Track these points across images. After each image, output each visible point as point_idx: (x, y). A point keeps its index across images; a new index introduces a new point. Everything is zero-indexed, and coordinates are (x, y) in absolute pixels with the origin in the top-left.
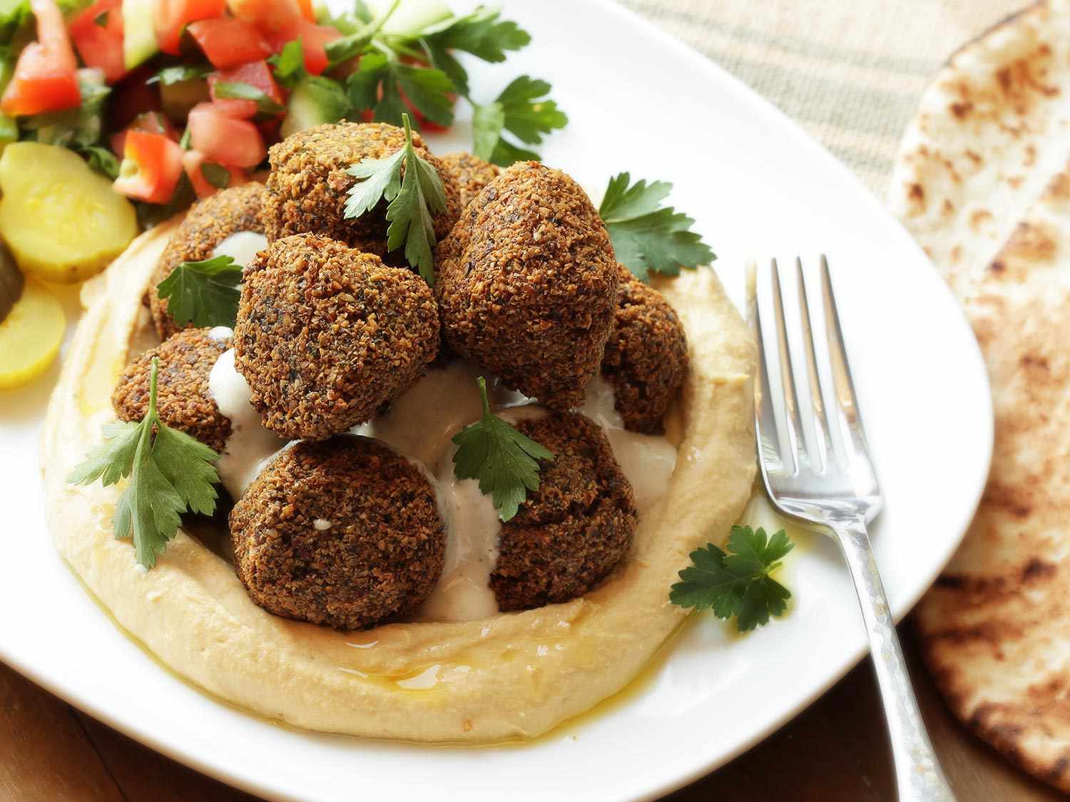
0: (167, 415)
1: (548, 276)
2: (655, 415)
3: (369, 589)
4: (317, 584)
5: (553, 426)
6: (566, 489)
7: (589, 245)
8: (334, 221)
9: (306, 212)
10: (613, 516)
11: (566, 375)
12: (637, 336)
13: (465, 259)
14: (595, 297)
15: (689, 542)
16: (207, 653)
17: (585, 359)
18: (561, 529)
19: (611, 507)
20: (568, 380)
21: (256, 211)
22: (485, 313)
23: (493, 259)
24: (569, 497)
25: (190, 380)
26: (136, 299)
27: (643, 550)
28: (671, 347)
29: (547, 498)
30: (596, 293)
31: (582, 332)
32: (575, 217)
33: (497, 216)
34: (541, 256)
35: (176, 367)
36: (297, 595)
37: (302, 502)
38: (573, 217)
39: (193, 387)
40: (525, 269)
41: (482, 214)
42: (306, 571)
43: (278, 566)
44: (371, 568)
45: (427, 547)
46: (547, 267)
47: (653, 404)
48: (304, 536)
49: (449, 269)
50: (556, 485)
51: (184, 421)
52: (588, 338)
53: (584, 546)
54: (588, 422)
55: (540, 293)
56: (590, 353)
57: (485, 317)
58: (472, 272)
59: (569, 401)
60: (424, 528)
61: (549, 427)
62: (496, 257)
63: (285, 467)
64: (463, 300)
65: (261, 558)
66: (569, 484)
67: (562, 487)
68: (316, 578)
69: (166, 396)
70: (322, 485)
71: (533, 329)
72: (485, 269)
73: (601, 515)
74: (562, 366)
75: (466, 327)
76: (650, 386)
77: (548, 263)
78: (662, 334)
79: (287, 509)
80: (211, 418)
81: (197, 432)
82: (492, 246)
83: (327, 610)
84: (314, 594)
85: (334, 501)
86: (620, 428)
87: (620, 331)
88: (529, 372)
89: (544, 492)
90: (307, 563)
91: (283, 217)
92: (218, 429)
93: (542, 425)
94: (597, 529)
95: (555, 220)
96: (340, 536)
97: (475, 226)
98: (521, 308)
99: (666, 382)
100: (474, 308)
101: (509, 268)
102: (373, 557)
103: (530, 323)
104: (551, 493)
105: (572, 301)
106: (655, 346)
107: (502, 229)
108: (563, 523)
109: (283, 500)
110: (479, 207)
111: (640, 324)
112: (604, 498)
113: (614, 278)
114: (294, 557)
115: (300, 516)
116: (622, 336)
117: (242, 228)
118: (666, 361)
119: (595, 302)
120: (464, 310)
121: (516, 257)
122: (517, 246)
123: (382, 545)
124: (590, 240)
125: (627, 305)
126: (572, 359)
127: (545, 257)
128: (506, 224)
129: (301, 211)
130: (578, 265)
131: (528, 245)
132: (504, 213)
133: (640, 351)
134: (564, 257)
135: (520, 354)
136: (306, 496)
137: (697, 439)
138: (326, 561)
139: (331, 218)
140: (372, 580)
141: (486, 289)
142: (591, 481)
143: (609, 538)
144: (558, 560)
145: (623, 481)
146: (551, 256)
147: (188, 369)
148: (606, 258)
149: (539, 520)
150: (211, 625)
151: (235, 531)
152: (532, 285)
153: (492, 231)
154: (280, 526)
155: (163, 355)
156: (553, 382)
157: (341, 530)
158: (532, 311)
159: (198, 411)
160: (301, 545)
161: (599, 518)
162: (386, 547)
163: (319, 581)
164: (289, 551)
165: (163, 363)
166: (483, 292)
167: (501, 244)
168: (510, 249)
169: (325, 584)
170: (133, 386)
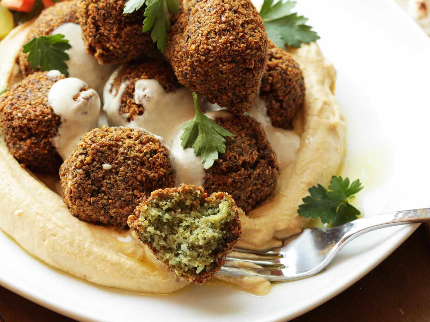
0: (26, 115)
1: (230, 40)
2: (288, 118)
3: (132, 201)
4: (105, 199)
5: (234, 122)
6: (241, 154)
7: (251, 24)
8: (116, 14)
9: (101, 10)
10: (266, 169)
11: (241, 94)
12: (279, 75)
13: (185, 33)
14: (256, 51)
15: (309, 184)
16: (46, 242)
17: (251, 85)
18: (237, 176)
19: (265, 164)
20: (243, 96)
21: (75, 12)
22: (197, 61)
23: (201, 32)
24: (242, 158)
25: (38, 97)
26: (12, 60)
27: (283, 188)
28: (297, 81)
29: (230, 158)
30: (256, 49)
31: (250, 70)
32: (244, 9)
33: (202, 9)
34: (226, 29)
35: (30, 91)
36: (94, 205)
37: (96, 155)
38: (243, 9)
39: (39, 100)
40: (218, 36)
41: (194, 9)
42: (98, 192)
43: (83, 189)
44: (133, 190)
45: (164, 179)
46: (230, 35)
47: (287, 112)
48: (97, 173)
49: (177, 39)
50: (235, 152)
51: (35, 118)
52: (252, 73)
53: (250, 185)
54: (253, 120)
55: (226, 49)
56: (254, 81)
57: (197, 63)
58: (189, 40)
59: (243, 109)
60: (162, 169)
61: (232, 122)
62: (202, 31)
63: (87, 138)
64: (185, 55)
65: (74, 185)
66: (242, 152)
67: (238, 153)
68: (104, 195)
69: (26, 106)
70: (107, 145)
71: (223, 68)
72: (196, 38)
73: (259, 169)
74: (239, 88)
75: (187, 69)
76: (286, 102)
77: (230, 33)
78: (292, 74)
79: (88, 159)
80: (50, 116)
81: (42, 124)
82: (199, 25)
83: (110, 214)
84: (103, 204)
85: (114, 154)
86: (270, 125)
87: (269, 73)
88: (221, 93)
89: (229, 155)
90: (99, 188)
91: (89, 13)
92: (54, 122)
93: (228, 121)
94: (257, 176)
95: (233, 11)
96: (117, 173)
97: (190, 16)
98: (216, 58)
99: (294, 100)
100: (191, 59)
101: (209, 36)
102: (134, 184)
103: (221, 66)
104: (232, 156)
105: (243, 53)
106: (288, 81)
107: (205, 16)
108: (239, 172)
109: (86, 154)
110: (192, 6)
111: (280, 69)
112: (261, 159)
113: (265, 41)
114: (92, 184)
115: (95, 163)
116: (270, 75)
117: (67, 21)
118: (294, 89)
119: (256, 54)
120: (186, 61)
121: (212, 30)
122: (213, 24)
123: (139, 177)
124: (252, 21)
125: (273, 59)
126: (244, 85)
127: (228, 30)
128: (206, 13)
129: (98, 9)
130: (246, 34)
131: (219, 23)
132: (205, 8)
133: (280, 83)
134: (239, 29)
135: (216, 83)
136: (98, 151)
137: (310, 131)
138: (109, 186)
139: (114, 12)
140: (134, 197)
141: (197, 48)
142: (254, 150)
143: (264, 181)
144: (236, 192)
145: (271, 151)
146: (231, 29)
147: (37, 92)
148: (261, 31)
149: (225, 170)
150: (49, 227)
151: (62, 176)
152: (221, 45)
153: (199, 18)
154: (84, 167)
155: (23, 86)
156: (235, 98)
157: (117, 170)
158: (222, 59)
159: (43, 113)
160: (95, 177)
161: (258, 170)
162: (142, 178)
163: (105, 197)
164: (89, 181)
165: (23, 89)
166: (195, 50)
167: (204, 24)
168: (209, 26)
169: (109, 199)
170: (7, 102)
